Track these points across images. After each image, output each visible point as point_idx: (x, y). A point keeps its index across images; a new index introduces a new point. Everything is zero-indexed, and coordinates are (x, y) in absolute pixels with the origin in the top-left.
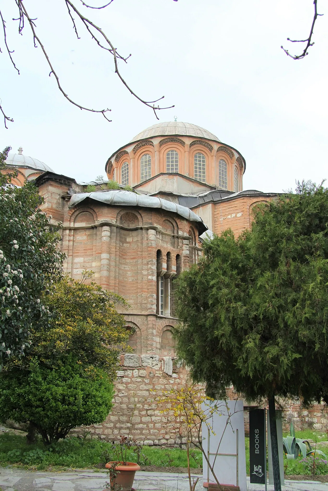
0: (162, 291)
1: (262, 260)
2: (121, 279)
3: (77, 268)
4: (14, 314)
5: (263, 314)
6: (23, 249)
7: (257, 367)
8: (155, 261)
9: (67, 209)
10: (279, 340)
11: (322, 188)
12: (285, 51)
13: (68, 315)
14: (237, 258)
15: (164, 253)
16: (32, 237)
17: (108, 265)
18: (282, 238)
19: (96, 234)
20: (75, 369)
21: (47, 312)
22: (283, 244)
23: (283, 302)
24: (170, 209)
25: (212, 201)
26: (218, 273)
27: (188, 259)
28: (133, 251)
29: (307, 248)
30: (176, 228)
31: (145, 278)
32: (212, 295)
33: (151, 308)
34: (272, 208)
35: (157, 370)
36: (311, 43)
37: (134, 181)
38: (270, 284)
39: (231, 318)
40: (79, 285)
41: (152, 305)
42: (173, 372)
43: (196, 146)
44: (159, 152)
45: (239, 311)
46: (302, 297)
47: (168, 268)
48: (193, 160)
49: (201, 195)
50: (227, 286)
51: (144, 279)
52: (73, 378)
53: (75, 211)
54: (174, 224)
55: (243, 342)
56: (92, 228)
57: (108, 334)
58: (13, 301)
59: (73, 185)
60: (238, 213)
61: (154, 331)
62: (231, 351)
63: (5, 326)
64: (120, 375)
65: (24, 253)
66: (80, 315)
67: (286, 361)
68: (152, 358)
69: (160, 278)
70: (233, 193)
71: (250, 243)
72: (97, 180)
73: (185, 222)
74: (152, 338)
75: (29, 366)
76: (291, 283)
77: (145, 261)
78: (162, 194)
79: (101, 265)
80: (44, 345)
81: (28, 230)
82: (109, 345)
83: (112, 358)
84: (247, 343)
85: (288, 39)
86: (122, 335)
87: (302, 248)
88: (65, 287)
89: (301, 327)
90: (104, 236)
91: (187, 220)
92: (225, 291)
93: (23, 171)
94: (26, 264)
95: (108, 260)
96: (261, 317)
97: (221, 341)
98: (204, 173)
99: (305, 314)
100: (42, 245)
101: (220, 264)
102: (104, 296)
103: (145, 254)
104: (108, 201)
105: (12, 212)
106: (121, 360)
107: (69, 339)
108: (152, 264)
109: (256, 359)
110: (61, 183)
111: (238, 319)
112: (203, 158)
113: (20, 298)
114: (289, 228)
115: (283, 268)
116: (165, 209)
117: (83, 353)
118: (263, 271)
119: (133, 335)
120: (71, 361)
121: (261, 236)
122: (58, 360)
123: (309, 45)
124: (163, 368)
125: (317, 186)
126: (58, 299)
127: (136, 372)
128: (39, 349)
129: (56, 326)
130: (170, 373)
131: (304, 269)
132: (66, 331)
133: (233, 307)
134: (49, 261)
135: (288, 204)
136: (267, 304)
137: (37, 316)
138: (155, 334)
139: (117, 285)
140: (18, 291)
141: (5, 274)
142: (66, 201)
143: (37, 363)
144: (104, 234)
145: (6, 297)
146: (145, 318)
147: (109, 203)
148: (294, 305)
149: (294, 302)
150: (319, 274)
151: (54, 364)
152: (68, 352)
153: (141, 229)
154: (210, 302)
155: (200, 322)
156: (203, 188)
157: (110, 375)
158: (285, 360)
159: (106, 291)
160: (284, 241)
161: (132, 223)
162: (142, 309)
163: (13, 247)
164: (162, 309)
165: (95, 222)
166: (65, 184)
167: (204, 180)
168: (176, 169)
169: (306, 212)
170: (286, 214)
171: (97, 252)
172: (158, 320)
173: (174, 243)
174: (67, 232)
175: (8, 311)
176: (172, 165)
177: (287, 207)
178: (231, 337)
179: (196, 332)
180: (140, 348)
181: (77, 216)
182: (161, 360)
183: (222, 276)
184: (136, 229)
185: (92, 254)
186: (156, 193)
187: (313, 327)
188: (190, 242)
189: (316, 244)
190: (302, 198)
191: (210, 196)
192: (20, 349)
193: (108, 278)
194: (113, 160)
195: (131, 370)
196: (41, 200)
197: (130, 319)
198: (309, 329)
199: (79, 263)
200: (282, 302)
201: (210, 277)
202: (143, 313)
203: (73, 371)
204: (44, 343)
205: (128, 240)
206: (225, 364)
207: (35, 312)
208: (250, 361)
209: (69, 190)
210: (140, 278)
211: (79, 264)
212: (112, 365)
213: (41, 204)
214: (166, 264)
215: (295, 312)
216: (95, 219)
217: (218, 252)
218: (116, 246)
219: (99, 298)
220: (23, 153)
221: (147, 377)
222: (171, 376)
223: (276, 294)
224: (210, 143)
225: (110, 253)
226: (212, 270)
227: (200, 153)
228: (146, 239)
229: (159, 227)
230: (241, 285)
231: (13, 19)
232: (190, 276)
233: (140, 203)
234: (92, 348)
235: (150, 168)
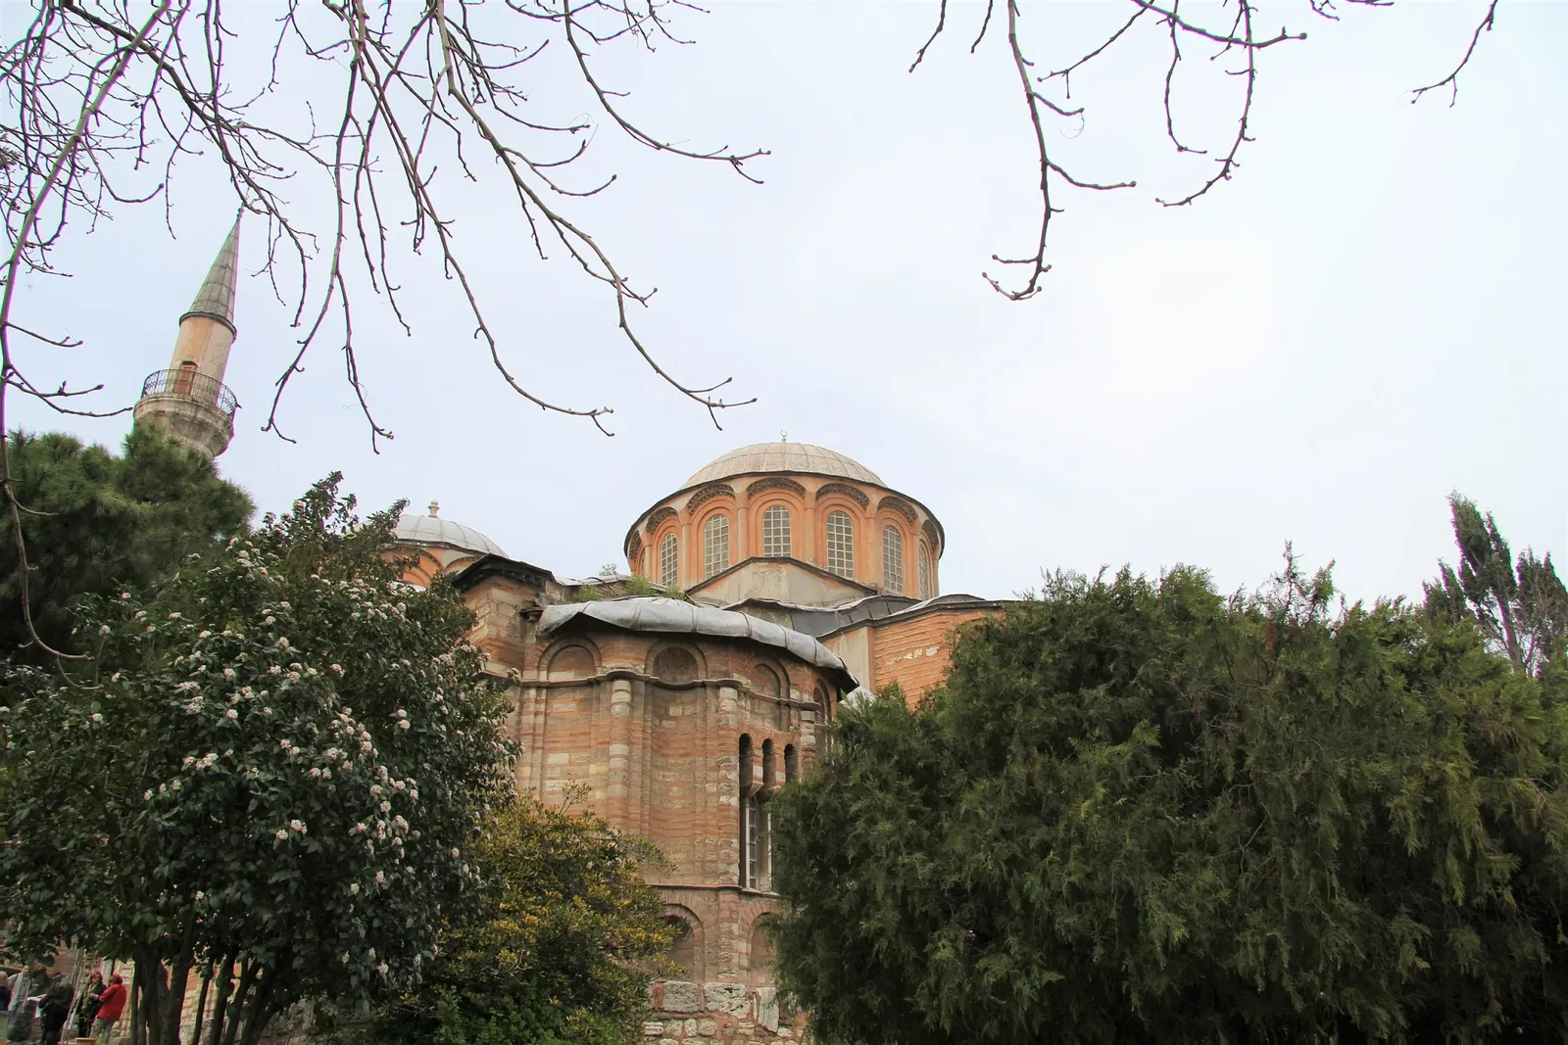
0: (752, 830)
1: (970, 752)
2: (656, 803)
3: (554, 779)
4: (397, 883)
5: (972, 880)
6: (420, 730)
7: (962, 1008)
8: (735, 760)
9: (531, 640)
10: (1012, 940)
11: (1101, 586)
12: (992, 282)
13: (529, 889)
14: (914, 750)
15: (757, 743)
16: (439, 704)
17: (625, 770)
18: (1015, 700)
19: (598, 699)
20: (543, 1018)
21: (476, 880)
22: (1017, 714)
23: (1019, 849)
24: (769, 639)
25: (867, 620)
26: (868, 785)
27: (813, 755)
28: (686, 737)
29: (1072, 723)
30: (783, 684)
31: (712, 802)
32: (855, 836)
33: (727, 873)
34: (989, 633)
35: (742, 1020)
36: (1044, 265)
37: (689, 578)
38: (989, 807)
39: (899, 891)
40: (556, 817)
41: (729, 864)
42: (781, 1025)
43: (830, 495)
44: (748, 509)
45: (920, 872)
46: (1061, 834)
47: (767, 776)
48: (825, 528)
49: (841, 608)
50: (890, 814)
51: (709, 804)
52: (538, 1038)
53: (550, 646)
54: (781, 674)
55: (929, 947)
56: (590, 684)
57: (621, 933)
58: (393, 853)
59: (548, 585)
60: (929, 647)
61: (735, 927)
62: (901, 968)
63: (374, 911)
64: (654, 1033)
65: (422, 741)
66: (556, 889)
67: (1027, 991)
68: (730, 990)
69: (747, 800)
70: (915, 601)
71: (941, 714)
72: (602, 574)
73: (805, 669)
74: (730, 944)
75: (436, 1009)
76: (1038, 805)
77: (712, 762)
78: (754, 606)
79: (610, 770)
80: (470, 960)
81: (433, 687)
82: (626, 962)
83: (631, 991)
84: (937, 949)
85: (995, 257)
86: (656, 937)
87: (1059, 724)
88: (522, 820)
89: (1061, 906)
90: (618, 703)
91: (809, 665)
92: (885, 826)
93: (435, 553)
94: (427, 766)
95: (627, 758)
96: (969, 885)
97: (877, 946)
98: (849, 556)
99: (1070, 874)
100: (467, 724)
101: (873, 763)
102: (613, 844)
103: (712, 744)
104: (627, 621)
105: (399, 644)
106: (656, 994)
107: (529, 946)
108: (729, 768)
109: (960, 986)
110: (520, 582)
111: (917, 893)
112: (847, 522)
113: (409, 845)
114: (1029, 677)
115: (1018, 770)
116: (757, 639)
117: (562, 977)
118: (973, 777)
119: (684, 936)
120: (533, 997)
121: (968, 696)
122: (503, 996)
123: (1039, 269)
124: (755, 1014)
125: (1090, 581)
126: (507, 851)
127: (691, 1026)
128: (457, 968)
129: (500, 915)
130: (773, 1026)
131: (1065, 771)
132: (523, 926)
133: (904, 865)
134: (482, 760)
135: (1026, 622)
136: (981, 856)
137: (451, 888)
138: (736, 933)
139: (647, 818)
140: (404, 830)
141: (376, 788)
142: (531, 622)
143: (454, 1002)
144: (616, 697)
145: (376, 841)
146: (712, 894)
147: (628, 626)
148: (1044, 857)
149: (1044, 848)
150: (1100, 780)
151: (493, 1004)
152: (527, 975)
153: (704, 685)
154: (851, 854)
155: (828, 903)
156: (848, 591)
157: (629, 1031)
158: (1024, 988)
159: (619, 832)
160: (1019, 707)
161: (682, 674)
162: (705, 874)
163: (396, 726)
164: (752, 874)
165: (595, 671)
166: (530, 584)
167: (850, 573)
168: (786, 548)
169: (1067, 640)
170: (1022, 645)
171: (600, 740)
172: (744, 901)
173: (781, 718)
174: (533, 692)
175: (380, 875)
176: (777, 540)
177: (1023, 630)
178: (900, 936)
179: (819, 926)
180: (701, 968)
181: (556, 654)
182: (751, 996)
183: (877, 792)
184: (692, 687)
185: (587, 744)
186: (740, 603)
187: (1087, 908)
188: (816, 717)
189: (1091, 712)
190: (1058, 607)
191: (865, 610)
192: (412, 965)
193: (626, 800)
194: (642, 529)
195: (679, 1019)
196: (470, 620)
197: (677, 897)
198: (1079, 911)
199: (557, 765)
200: (1017, 849)
201: (850, 796)
202: (710, 883)
203: (539, 1021)
204: (470, 954)
205: (673, 712)
206: (889, 1003)
207: (448, 879)
208: (944, 993)
209: (538, 596)
210: (699, 799)
211: (558, 769)
212: (633, 1009)
213: (469, 627)
214: (761, 768)
215: (1045, 871)
216: (596, 663)
217: (870, 736)
218: (644, 726)
219: (602, 850)
220: (438, 513)
221: (719, 1034)
222: (775, 1034)
223: (1003, 832)
224: (862, 489)
225: (629, 743)
226: (854, 779)
227: (838, 513)
228: (713, 708)
229: (744, 681)
230: (922, 813)
231: (403, 224)
232: (804, 793)
233: (701, 626)
234: (583, 968)
235: (726, 547)
